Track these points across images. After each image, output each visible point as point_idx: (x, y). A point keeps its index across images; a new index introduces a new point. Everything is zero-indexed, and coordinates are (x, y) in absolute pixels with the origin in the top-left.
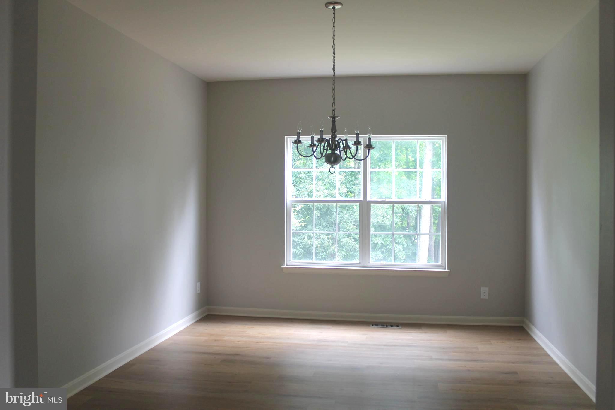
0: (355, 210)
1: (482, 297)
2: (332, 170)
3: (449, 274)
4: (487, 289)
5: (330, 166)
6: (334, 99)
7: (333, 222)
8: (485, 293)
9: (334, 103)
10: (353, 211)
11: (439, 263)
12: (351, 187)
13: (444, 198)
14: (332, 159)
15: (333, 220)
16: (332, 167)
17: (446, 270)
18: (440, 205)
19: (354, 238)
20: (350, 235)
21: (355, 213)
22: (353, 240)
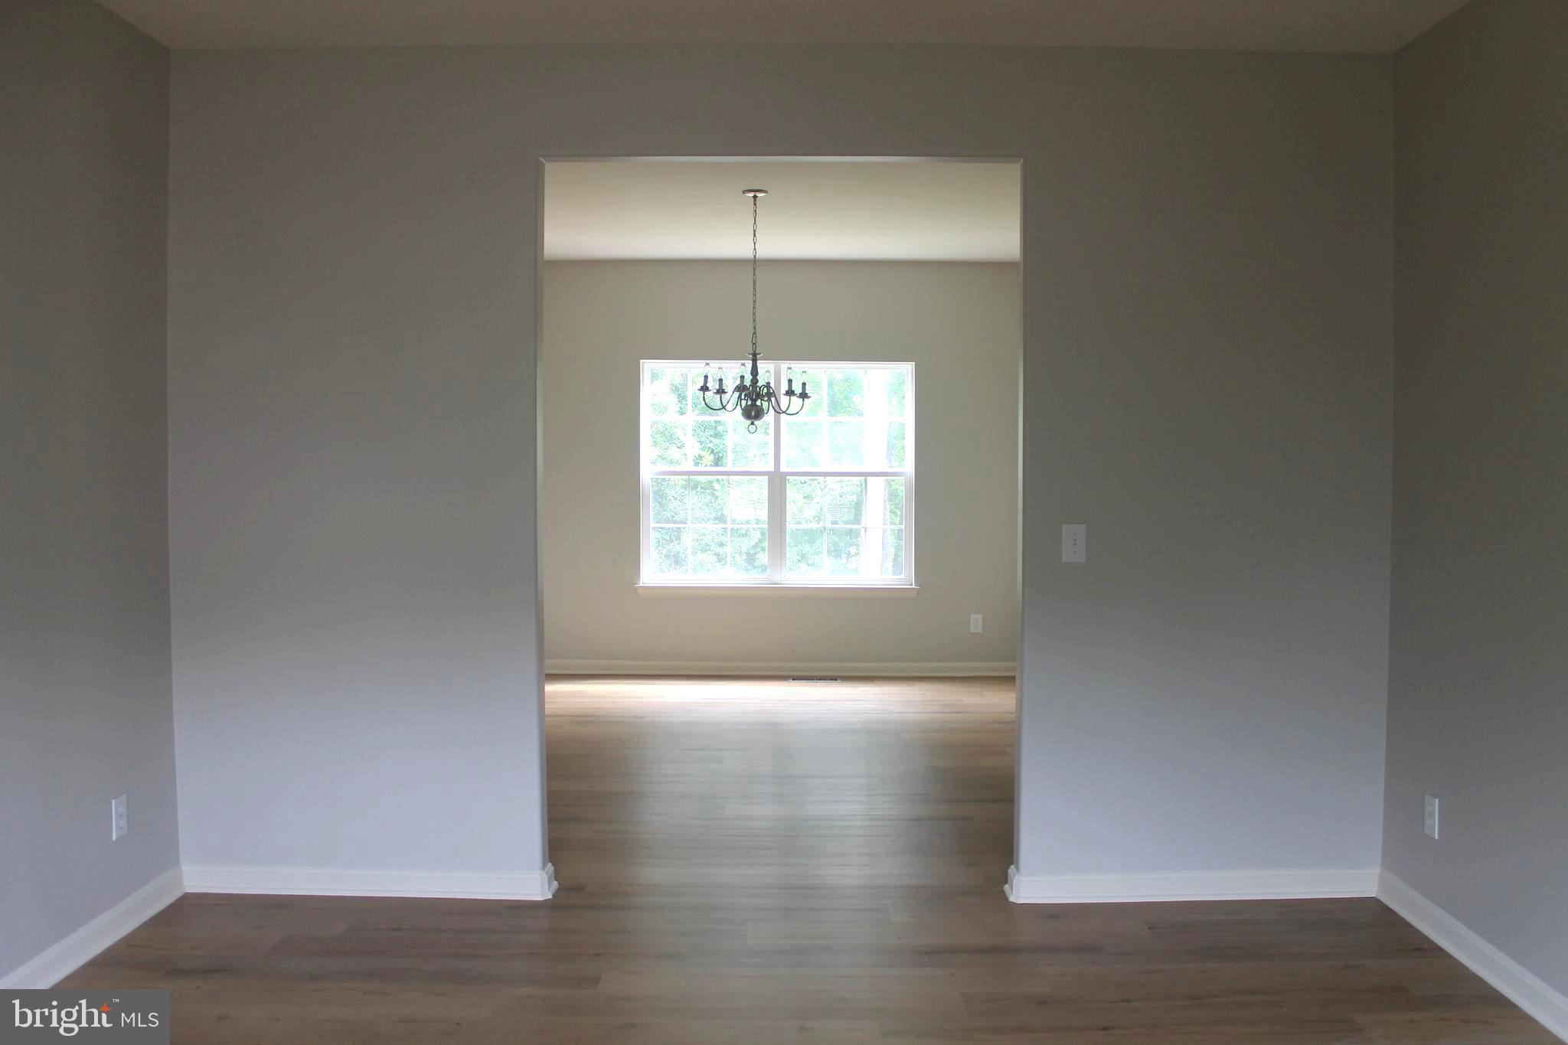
0: (717, 494)
1: (972, 630)
2: (753, 428)
3: (919, 592)
4: (980, 617)
5: (750, 422)
6: (755, 328)
7: (670, 518)
8: (976, 623)
9: (755, 333)
10: (713, 495)
11: (903, 576)
12: (708, 441)
13: (908, 466)
14: (753, 413)
15: (669, 516)
16: (752, 424)
17: (913, 586)
18: (903, 478)
19: (715, 554)
20: (708, 547)
21: (719, 499)
22: (715, 558)
